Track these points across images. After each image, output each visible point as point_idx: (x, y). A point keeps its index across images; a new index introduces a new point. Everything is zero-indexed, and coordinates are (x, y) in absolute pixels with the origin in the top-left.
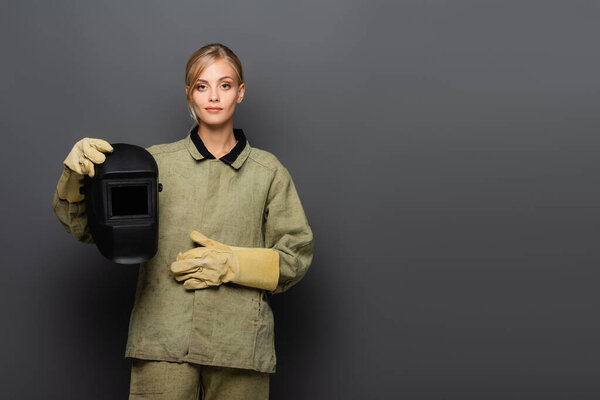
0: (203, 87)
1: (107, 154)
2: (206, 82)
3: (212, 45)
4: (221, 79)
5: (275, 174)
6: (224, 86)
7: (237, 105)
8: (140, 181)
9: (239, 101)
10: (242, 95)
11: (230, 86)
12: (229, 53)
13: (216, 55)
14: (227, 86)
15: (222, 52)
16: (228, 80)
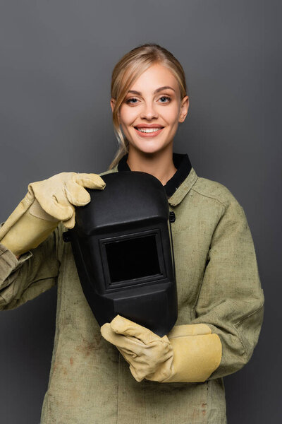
0: (135, 101)
1: (92, 191)
2: (138, 94)
3: (146, 46)
4: (159, 90)
5: (226, 210)
6: (163, 99)
7: (180, 124)
8: (147, 231)
9: (182, 120)
10: (185, 111)
11: (170, 100)
12: (169, 56)
13: (152, 57)
14: (166, 99)
15: (160, 54)
16: (168, 91)
